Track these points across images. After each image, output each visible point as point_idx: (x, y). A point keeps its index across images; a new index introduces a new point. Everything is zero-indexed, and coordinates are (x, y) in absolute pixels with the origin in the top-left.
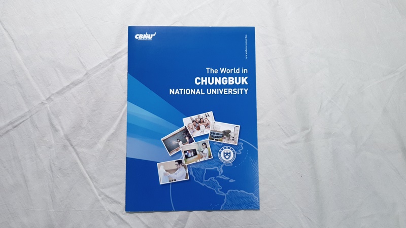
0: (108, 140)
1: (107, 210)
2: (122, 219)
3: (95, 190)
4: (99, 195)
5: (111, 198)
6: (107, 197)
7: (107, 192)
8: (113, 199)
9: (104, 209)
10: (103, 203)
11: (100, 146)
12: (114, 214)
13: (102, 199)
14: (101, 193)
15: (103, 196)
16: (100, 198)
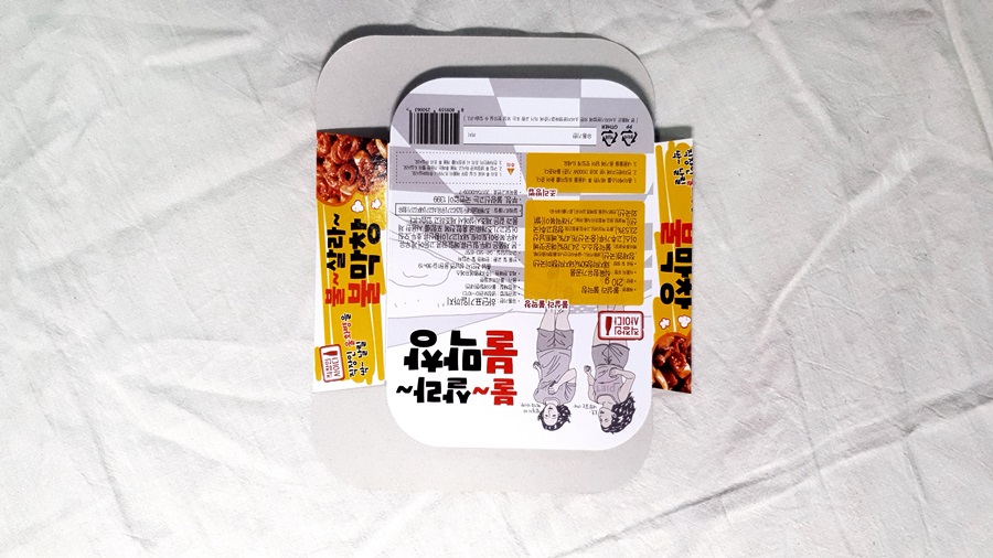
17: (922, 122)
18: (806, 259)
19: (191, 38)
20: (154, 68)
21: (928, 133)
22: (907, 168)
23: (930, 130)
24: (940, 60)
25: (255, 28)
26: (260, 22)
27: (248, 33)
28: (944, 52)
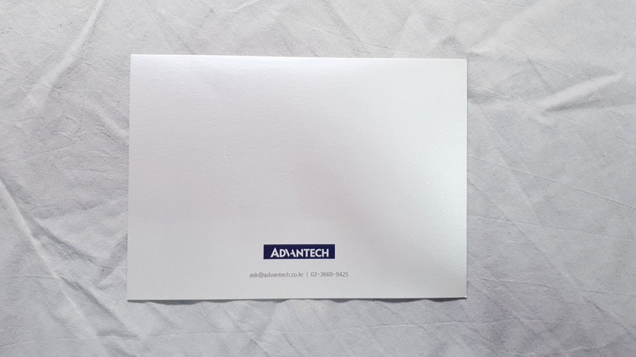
0: (58, 86)
1: (55, 276)
2: (95, 301)
3: (23, 224)
4: (35, 235)
5: (66, 246)
6: (56, 240)
7: (55, 227)
8: (70, 247)
9: (48, 273)
10: (45, 257)
11: (34, 101)
12: (76, 287)
13: (44, 245)
14: (39, 232)
15: (45, 239)
16: (35, 243)
17: (27, 133)
18: (100, 12)
19: (590, 99)
20: (612, 73)
21: (19, 126)
22: (29, 96)
23: (19, 128)
24: (21, 182)
25: (544, 115)
26: (542, 120)
27: (548, 110)
28: (19, 188)
